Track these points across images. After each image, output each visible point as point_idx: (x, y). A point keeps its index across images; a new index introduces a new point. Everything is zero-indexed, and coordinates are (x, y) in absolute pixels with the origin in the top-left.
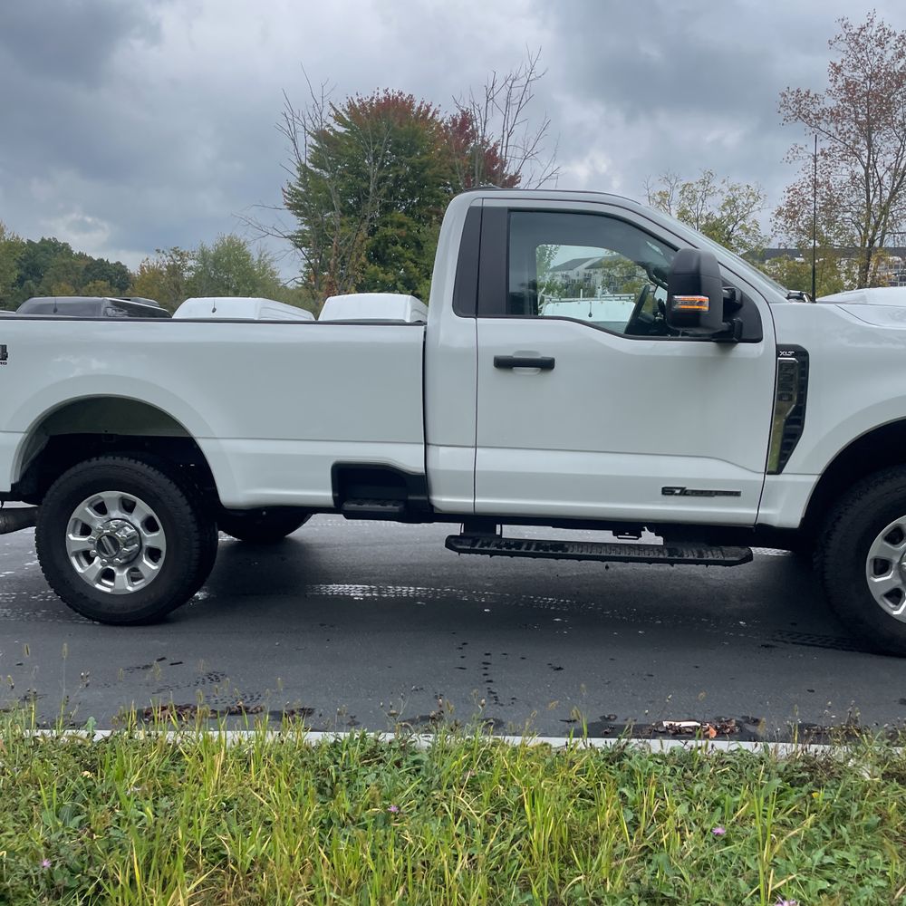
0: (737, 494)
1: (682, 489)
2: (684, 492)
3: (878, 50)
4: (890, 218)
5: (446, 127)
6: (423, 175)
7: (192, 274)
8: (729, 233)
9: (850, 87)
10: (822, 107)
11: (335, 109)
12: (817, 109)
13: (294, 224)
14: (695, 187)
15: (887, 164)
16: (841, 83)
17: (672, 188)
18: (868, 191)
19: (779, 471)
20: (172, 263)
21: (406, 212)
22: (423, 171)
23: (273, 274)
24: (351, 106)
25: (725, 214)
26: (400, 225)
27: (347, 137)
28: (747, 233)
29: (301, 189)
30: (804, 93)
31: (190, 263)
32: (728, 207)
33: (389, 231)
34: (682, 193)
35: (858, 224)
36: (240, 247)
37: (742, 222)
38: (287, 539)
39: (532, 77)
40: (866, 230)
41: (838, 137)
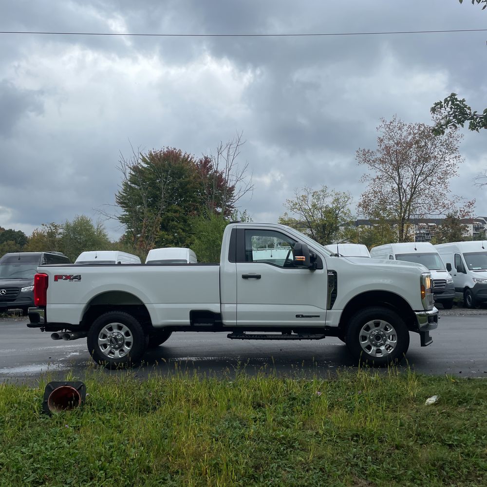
0: (319, 316)
1: (302, 315)
2: (303, 316)
3: (399, 131)
4: (411, 208)
5: (197, 164)
6: (186, 187)
7: (60, 236)
8: (337, 215)
9: (387, 148)
10: (376, 157)
11: (142, 156)
12: (373, 158)
13: (121, 211)
14: (319, 193)
15: (408, 183)
16: (383, 147)
17: (308, 194)
18: (400, 196)
19: (331, 309)
20: (50, 231)
21: (178, 205)
22: (186, 186)
23: (105, 235)
24: (151, 154)
25: (334, 205)
26: (176, 211)
27: (148, 169)
28: (345, 215)
29: (124, 194)
30: (367, 151)
31: (60, 231)
32: (335, 202)
33: (169, 214)
34: (313, 196)
35: (396, 210)
36: (88, 222)
37: (342, 210)
38: (160, 347)
39: (240, 143)
40: (401, 214)
41: (384, 171)
